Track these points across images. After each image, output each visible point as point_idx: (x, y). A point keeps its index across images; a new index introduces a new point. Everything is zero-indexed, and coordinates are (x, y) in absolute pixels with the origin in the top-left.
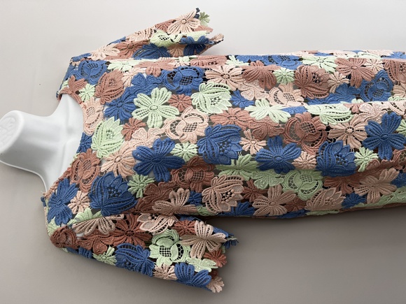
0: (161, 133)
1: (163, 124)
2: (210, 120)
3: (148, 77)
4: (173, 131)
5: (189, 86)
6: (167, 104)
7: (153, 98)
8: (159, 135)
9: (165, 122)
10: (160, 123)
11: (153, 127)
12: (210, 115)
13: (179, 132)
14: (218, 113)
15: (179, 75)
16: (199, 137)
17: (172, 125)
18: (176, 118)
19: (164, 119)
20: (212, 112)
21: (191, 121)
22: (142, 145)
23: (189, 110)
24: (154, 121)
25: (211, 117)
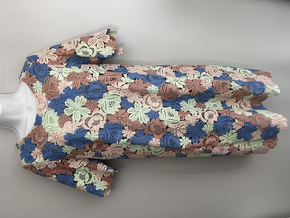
0: (79, 125)
1: (81, 119)
2: (107, 118)
3: (73, 89)
4: (87, 125)
5: (97, 95)
6: (83, 106)
7: (76, 102)
8: (78, 126)
9: (82, 118)
10: (79, 119)
11: (75, 121)
12: (108, 115)
13: (90, 125)
14: (112, 114)
15: (91, 88)
16: (100, 129)
17: (86, 120)
18: (88, 116)
19: (82, 116)
20: (109, 113)
21: (97, 118)
22: (69, 132)
23: (96, 111)
24: (76, 118)
25: (108, 117)
